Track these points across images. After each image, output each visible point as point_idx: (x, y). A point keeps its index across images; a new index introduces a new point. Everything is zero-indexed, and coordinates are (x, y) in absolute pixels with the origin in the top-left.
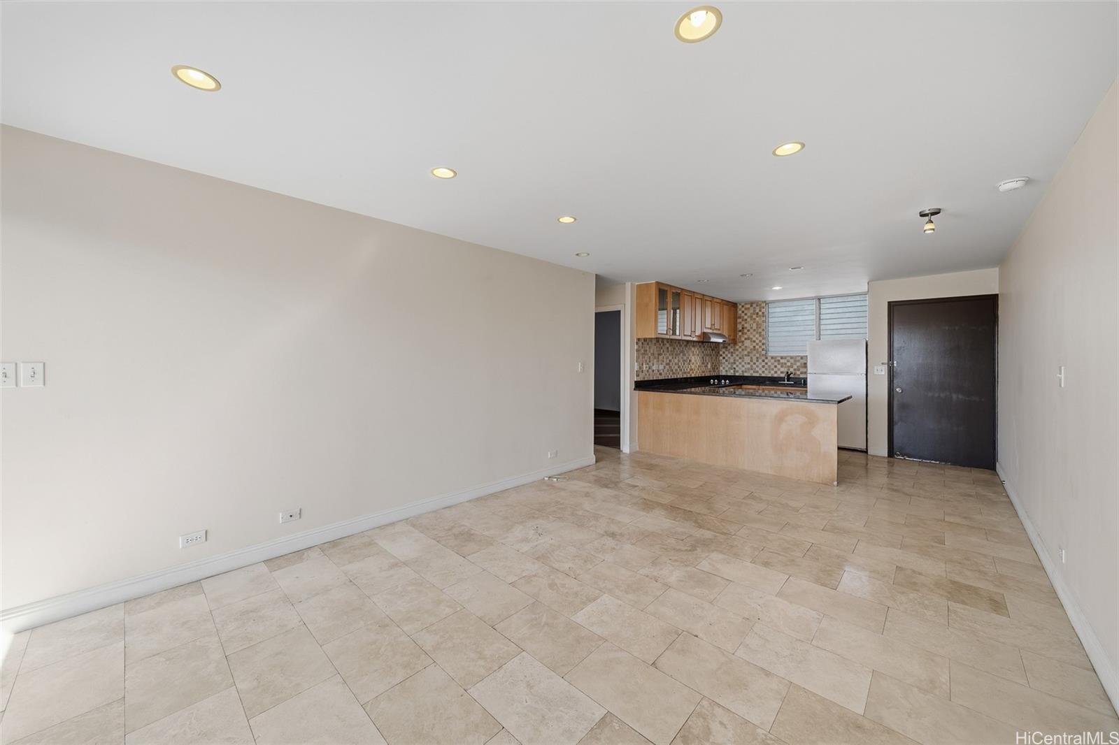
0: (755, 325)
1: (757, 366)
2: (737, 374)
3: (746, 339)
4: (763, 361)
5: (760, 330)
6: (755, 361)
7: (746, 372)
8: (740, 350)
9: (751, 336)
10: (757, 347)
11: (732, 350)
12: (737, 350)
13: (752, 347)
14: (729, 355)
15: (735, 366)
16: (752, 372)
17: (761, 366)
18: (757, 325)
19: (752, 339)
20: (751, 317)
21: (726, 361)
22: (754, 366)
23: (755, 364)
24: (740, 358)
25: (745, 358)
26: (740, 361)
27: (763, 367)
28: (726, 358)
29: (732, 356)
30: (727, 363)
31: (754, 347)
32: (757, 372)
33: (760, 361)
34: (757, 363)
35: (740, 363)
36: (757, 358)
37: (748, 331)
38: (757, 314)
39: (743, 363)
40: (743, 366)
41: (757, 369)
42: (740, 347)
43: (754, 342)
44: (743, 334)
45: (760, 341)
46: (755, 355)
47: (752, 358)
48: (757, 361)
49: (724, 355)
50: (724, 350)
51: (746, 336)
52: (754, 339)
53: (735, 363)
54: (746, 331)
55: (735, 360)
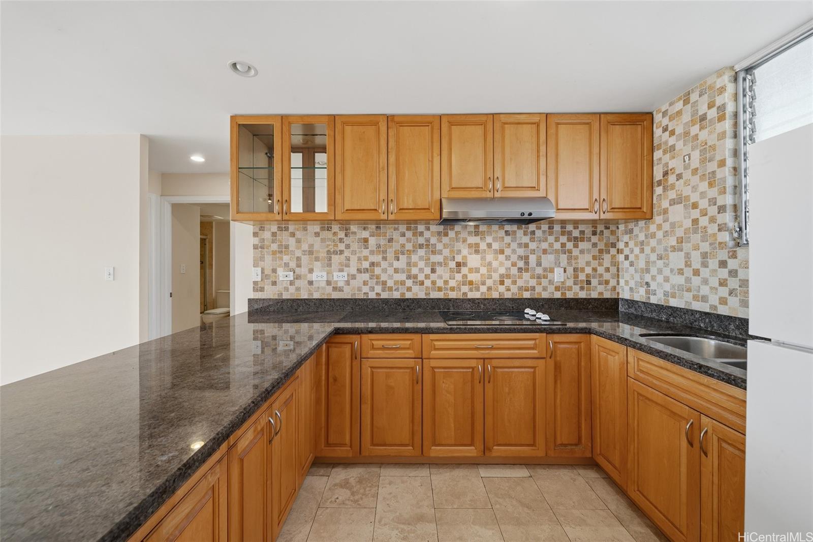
0: (696, 155)
1: (705, 282)
2: (654, 300)
3: (673, 202)
4: (723, 264)
5: (712, 166)
6: (696, 264)
7: (674, 296)
8: (660, 234)
9: (687, 191)
10: (704, 221)
11: (642, 237)
12: (653, 235)
13: (688, 223)
14: (637, 250)
15: (648, 278)
16: (688, 296)
17: (714, 282)
18: (703, 151)
19: (687, 198)
20: (687, 134)
21: (632, 264)
22: (696, 281)
23: (696, 273)
24: (660, 257)
25: (672, 256)
26: (660, 263)
27: (723, 283)
28: (632, 258)
29: (642, 251)
30: (632, 269)
31: (695, 221)
32: (704, 299)
33: (713, 264)
34: (705, 272)
35: (660, 271)
36: (704, 255)
37: (679, 177)
38: (703, 118)
39: (667, 272)
40: (667, 280)
41: (705, 290)
42: (659, 227)
43: (695, 206)
44: (665, 189)
45: (713, 202)
46: (696, 248)
47: (688, 256)
48: (705, 265)
49: (627, 251)
50: (626, 238)
51: (672, 195)
52: (694, 198)
53: (648, 271)
54: (672, 179)
55: (647, 263)
